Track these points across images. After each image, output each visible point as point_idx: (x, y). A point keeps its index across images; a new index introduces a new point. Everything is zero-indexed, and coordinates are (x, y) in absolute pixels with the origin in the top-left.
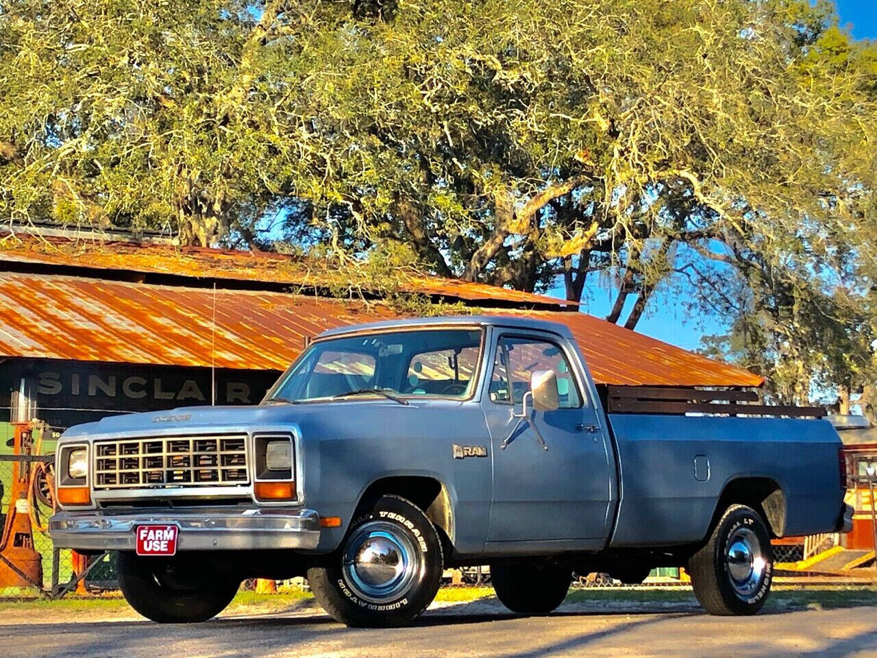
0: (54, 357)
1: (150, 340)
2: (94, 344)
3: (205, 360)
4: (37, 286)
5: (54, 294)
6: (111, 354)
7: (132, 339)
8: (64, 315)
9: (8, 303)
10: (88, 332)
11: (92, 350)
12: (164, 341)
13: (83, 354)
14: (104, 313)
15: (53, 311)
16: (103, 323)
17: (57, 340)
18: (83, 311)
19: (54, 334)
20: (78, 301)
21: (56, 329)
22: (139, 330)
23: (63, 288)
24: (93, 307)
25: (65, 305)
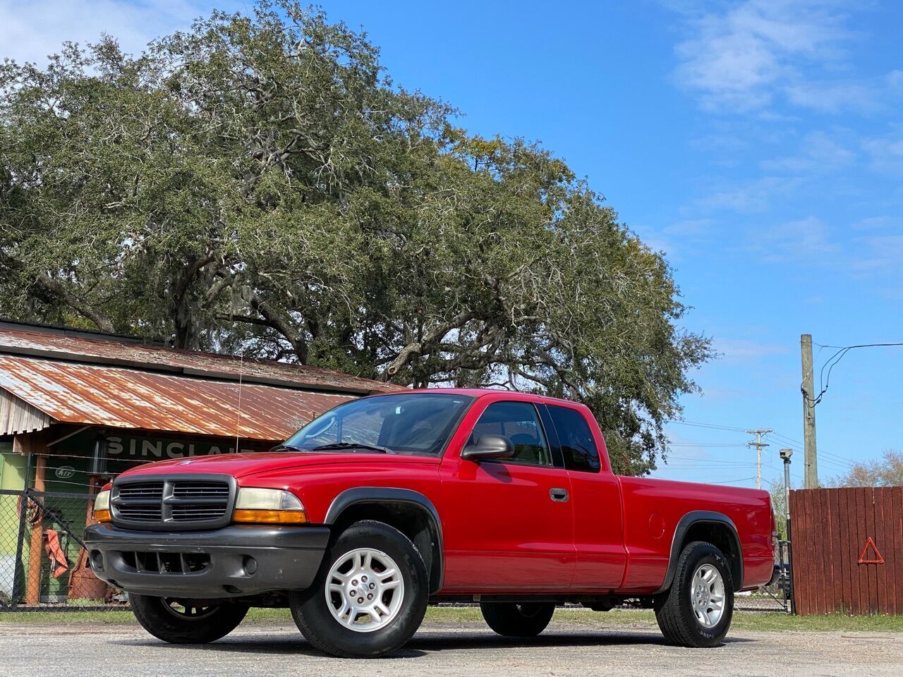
0: (128, 427)
1: (191, 416)
2: (152, 417)
3: (233, 432)
4: (100, 374)
5: (114, 380)
6: (167, 425)
7: (178, 414)
8: (125, 395)
9: (82, 385)
10: (145, 408)
11: (152, 422)
12: (200, 417)
13: (148, 425)
14: (152, 395)
15: (116, 392)
16: (154, 402)
17: (125, 413)
18: (136, 392)
19: (122, 409)
20: (130, 385)
21: (122, 405)
22: (181, 408)
23: (118, 376)
24: (143, 390)
25: (123, 388)
